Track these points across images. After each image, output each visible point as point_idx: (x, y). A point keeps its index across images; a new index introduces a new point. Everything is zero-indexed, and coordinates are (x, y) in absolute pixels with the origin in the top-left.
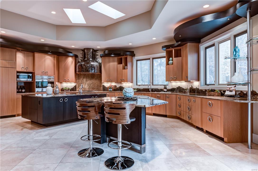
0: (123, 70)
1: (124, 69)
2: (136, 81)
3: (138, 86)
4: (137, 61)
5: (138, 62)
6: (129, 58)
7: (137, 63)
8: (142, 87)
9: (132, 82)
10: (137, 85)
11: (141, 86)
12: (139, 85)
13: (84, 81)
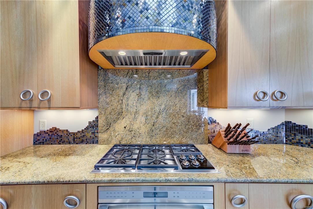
13: (130, 102)
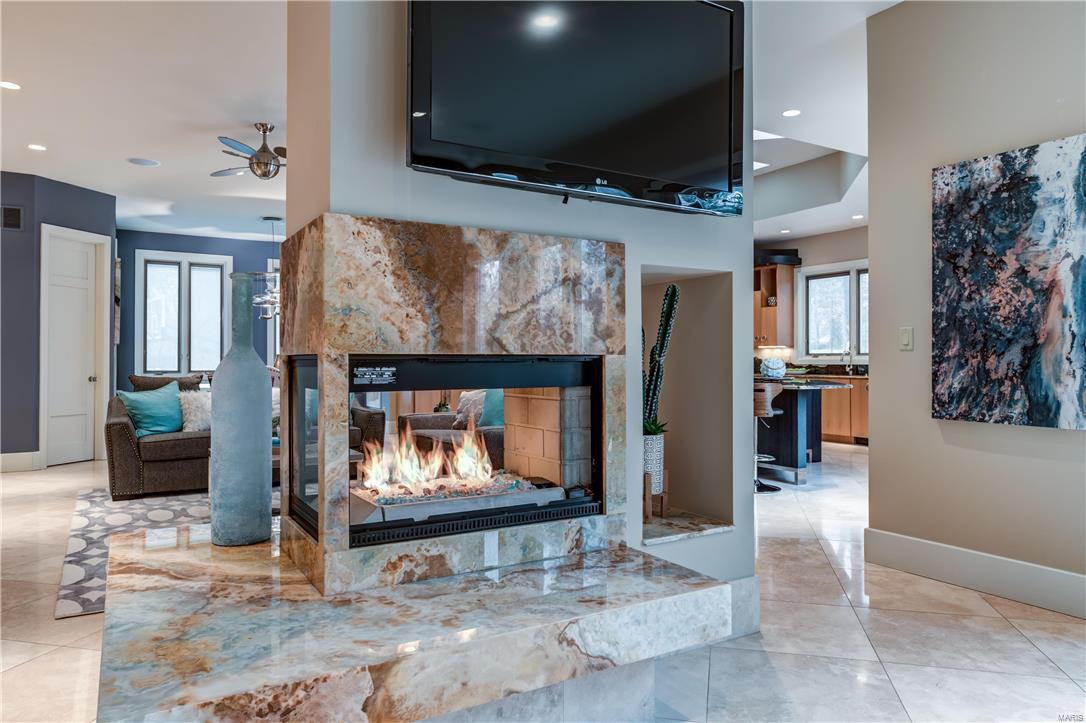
0: (764, 309)
1: (768, 305)
2: (805, 340)
3: (810, 358)
4: (808, 278)
5: (811, 282)
6: (781, 272)
7: (807, 287)
8: (822, 362)
9: (792, 346)
10: (808, 353)
11: (820, 358)
12: (816, 356)
